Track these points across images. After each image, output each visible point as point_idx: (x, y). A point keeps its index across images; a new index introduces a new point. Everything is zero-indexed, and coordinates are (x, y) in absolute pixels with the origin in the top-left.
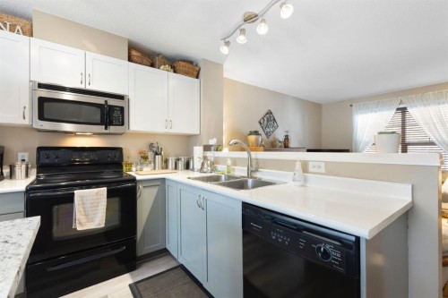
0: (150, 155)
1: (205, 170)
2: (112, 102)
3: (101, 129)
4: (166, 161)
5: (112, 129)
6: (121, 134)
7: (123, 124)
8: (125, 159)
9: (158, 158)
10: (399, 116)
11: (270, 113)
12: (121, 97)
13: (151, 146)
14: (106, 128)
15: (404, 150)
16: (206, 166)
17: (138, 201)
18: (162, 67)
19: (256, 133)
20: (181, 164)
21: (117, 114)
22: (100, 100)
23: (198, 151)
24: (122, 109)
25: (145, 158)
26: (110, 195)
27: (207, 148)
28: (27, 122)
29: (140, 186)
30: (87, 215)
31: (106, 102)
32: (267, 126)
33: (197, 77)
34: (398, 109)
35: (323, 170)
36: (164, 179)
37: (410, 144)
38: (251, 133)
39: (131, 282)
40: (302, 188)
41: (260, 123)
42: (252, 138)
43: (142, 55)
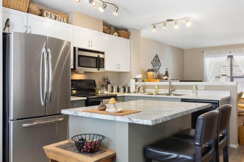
1: (140, 92)
7: (104, 67)
10: (229, 59)
11: (157, 56)
12: (103, 53)
14: (99, 70)
15: (232, 80)
16: (141, 89)
19: (152, 70)
20: (122, 90)
21: (102, 62)
22: (96, 55)
24: (103, 59)
27: (136, 80)
31: (99, 56)
32: (156, 65)
33: (129, 38)
34: (229, 56)
35: (203, 88)
36: (124, 96)
37: (234, 77)
38: (149, 70)
41: (152, 63)
42: (151, 73)
43: (109, 29)
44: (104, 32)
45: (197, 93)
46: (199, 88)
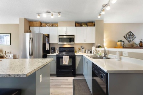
0: (81, 49)
1: (94, 54)
2: (71, 37)
3: (69, 43)
4: (85, 51)
5: (71, 43)
6: (74, 44)
7: (73, 42)
8: (75, 50)
9: (83, 50)
11: (130, 32)
12: (73, 35)
13: (81, 46)
16: (95, 52)
17: (76, 60)
18: (83, 26)
19: (121, 41)
20: (89, 52)
21: (72, 39)
22: (69, 37)
23: (94, 48)
25: (80, 50)
26: (69, 58)
28: (57, 43)
29: (76, 57)
30: (65, 61)
32: (129, 38)
33: (94, 26)
35: (127, 55)
36: (82, 55)
38: (118, 41)
39: (73, 79)
40: (119, 61)
41: (124, 37)
43: (79, 24)
44: (75, 26)
45: (121, 58)
46: (123, 55)
